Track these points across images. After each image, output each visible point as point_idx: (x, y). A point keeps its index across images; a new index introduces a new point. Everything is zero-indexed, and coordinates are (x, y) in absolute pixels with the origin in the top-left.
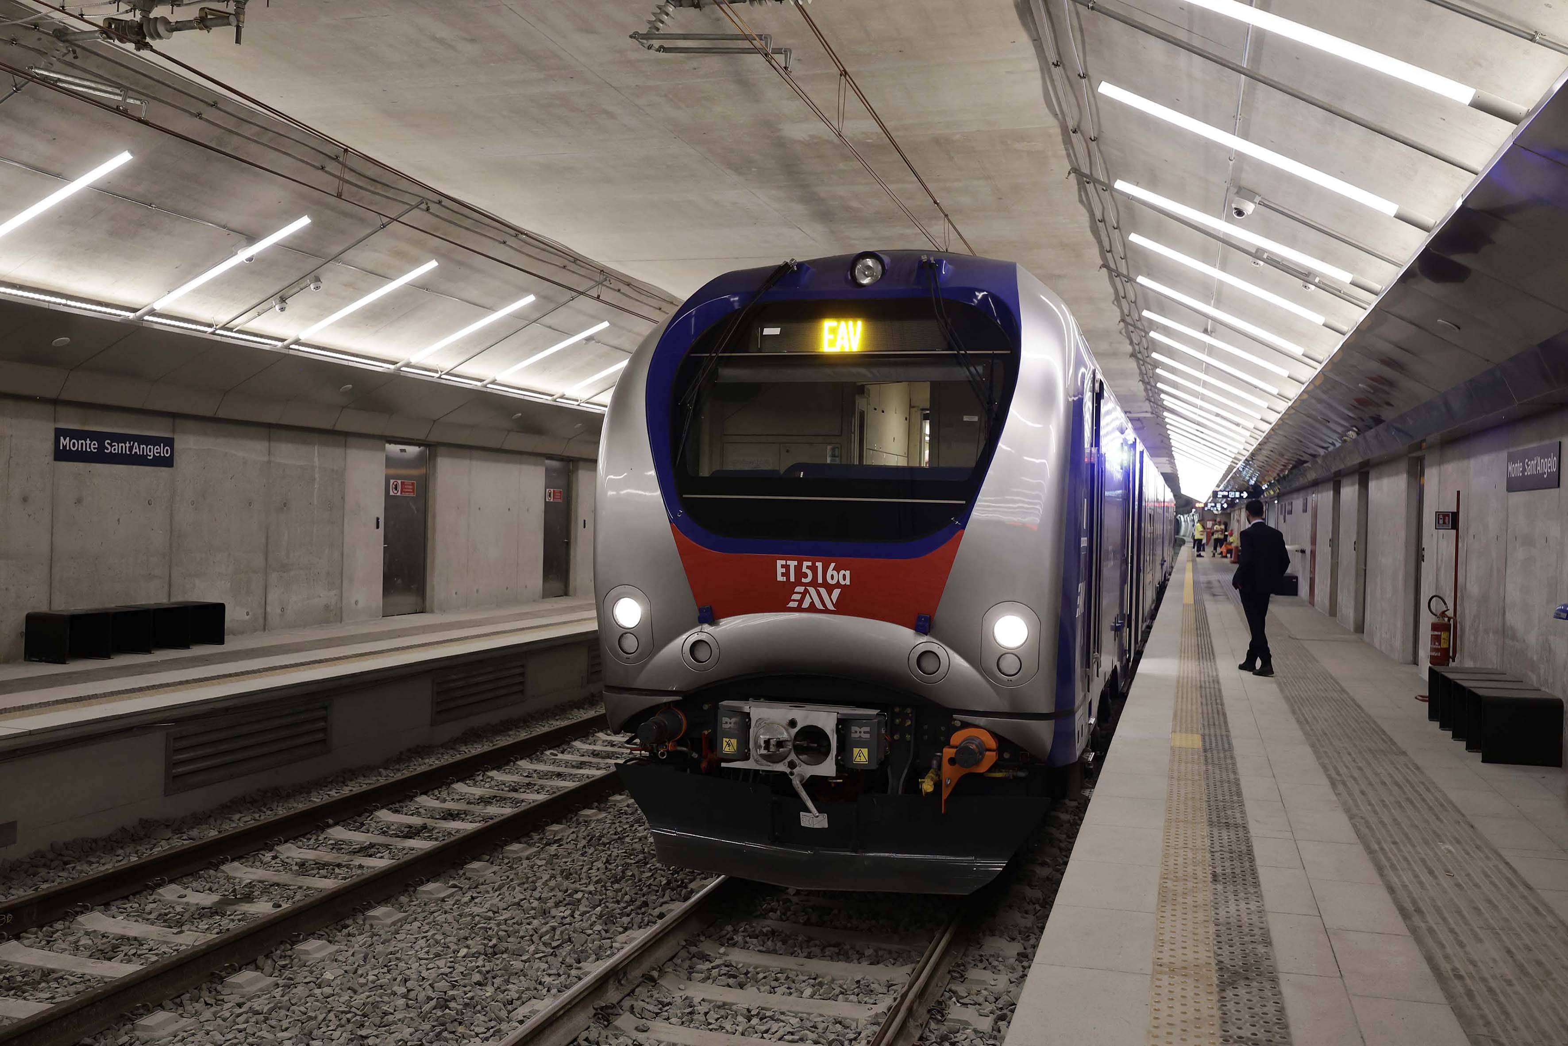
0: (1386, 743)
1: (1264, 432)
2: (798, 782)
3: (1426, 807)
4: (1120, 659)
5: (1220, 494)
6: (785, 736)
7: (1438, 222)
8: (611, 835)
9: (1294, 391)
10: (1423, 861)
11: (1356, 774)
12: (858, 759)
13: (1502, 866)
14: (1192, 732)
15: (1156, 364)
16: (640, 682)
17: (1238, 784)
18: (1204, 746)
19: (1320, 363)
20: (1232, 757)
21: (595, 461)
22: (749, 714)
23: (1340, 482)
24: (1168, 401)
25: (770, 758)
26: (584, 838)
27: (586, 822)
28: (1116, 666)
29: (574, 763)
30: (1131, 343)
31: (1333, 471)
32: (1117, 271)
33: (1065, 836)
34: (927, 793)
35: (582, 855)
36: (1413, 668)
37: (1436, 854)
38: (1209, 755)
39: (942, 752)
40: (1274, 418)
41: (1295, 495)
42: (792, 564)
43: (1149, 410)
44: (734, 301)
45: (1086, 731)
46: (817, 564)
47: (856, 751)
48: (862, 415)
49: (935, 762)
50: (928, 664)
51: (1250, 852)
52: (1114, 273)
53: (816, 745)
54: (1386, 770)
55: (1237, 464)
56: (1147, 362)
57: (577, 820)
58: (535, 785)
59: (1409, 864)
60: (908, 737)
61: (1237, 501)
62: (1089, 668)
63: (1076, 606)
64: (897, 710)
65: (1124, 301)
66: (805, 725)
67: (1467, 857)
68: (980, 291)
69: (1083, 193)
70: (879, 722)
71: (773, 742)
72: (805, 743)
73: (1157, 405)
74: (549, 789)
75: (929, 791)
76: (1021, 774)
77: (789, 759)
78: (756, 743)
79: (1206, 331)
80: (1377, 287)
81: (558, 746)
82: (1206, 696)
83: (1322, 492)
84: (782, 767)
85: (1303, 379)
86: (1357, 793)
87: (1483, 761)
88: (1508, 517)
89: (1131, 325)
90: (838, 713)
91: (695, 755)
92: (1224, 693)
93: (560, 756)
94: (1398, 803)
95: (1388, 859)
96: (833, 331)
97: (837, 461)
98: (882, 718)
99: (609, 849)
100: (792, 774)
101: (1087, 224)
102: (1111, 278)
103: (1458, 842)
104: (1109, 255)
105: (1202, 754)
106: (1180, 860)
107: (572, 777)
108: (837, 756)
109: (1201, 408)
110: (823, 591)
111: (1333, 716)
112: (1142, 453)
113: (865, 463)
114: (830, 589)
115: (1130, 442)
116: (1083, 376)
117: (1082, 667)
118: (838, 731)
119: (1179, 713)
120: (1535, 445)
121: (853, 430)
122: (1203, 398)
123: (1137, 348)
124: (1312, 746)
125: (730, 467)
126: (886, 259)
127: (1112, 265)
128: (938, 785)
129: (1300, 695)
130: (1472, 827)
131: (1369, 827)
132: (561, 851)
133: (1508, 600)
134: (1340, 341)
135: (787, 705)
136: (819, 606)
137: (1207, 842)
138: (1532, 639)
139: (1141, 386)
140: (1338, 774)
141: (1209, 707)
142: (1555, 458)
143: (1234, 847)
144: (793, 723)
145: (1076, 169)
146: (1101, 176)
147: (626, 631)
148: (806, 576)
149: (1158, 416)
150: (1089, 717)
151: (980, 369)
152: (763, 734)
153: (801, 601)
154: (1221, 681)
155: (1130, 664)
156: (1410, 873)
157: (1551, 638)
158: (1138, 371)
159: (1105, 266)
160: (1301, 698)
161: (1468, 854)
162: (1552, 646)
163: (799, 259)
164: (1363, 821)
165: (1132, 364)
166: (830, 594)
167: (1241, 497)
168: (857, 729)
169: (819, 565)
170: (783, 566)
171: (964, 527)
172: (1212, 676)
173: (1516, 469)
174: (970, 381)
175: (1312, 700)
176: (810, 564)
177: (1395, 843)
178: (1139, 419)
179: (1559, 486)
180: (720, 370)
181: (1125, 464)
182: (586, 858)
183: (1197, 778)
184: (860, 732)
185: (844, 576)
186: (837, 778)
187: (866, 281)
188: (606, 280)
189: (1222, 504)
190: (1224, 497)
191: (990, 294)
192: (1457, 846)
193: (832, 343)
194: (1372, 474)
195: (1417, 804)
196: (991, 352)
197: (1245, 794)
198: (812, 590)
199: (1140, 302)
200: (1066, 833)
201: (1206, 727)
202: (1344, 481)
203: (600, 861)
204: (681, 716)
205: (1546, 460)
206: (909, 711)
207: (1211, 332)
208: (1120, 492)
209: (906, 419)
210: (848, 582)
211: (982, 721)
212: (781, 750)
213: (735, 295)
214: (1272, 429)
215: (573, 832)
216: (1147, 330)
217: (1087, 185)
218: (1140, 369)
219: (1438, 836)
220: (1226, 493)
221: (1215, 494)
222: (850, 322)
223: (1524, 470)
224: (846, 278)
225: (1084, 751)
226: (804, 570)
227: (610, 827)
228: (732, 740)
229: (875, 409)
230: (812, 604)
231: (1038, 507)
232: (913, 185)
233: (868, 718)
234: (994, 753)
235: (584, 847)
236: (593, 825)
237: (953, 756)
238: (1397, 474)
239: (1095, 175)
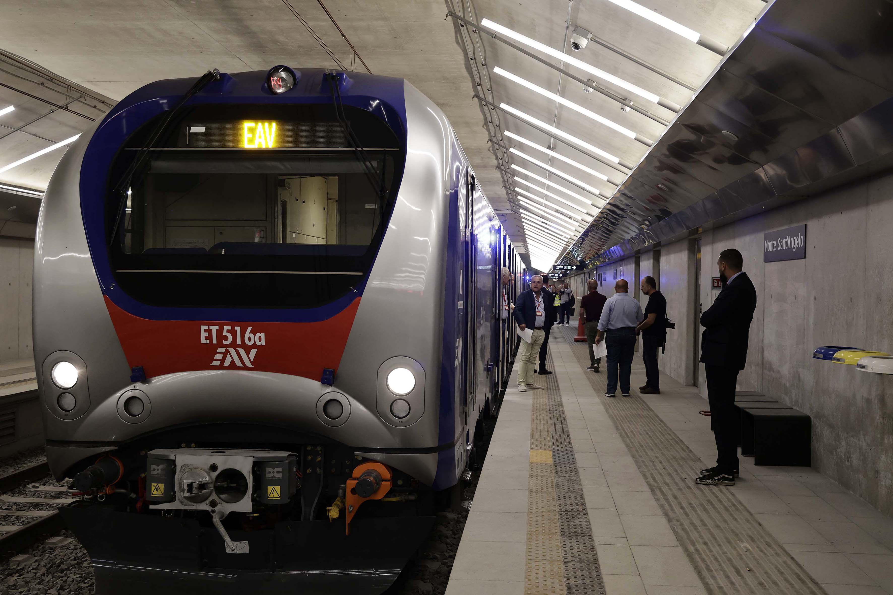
0: (685, 451)
1: (588, 223)
2: (218, 520)
3: (722, 507)
4: (491, 391)
5: (558, 267)
6: (207, 479)
7: (730, 48)
8: (71, 560)
9: (611, 192)
10: (730, 560)
11: (668, 480)
12: (272, 496)
13: (790, 562)
14: (545, 449)
15: (515, 173)
16: (79, 435)
17: (582, 495)
18: (554, 460)
19: (631, 169)
20: (576, 470)
21: (32, 240)
22: (174, 461)
23: (639, 257)
24: (523, 202)
25: (194, 499)
26: (45, 566)
27: (51, 549)
28: (488, 398)
29: (53, 494)
30: (497, 158)
31: (635, 250)
32: (485, 100)
33: (451, 532)
34: (334, 519)
35: (39, 583)
36: (694, 390)
37: (738, 553)
38: (559, 468)
39: (345, 483)
40: (596, 212)
41: (608, 268)
42: (214, 328)
43: (510, 208)
44: (163, 103)
45: (464, 456)
46: (236, 328)
47: (270, 488)
48: (284, 204)
49: (341, 491)
50: (333, 410)
51: (596, 561)
52: (483, 102)
53: (235, 485)
54: (689, 475)
55: (569, 246)
56: (508, 172)
57: (43, 548)
58: (12, 516)
59: (720, 565)
60: (319, 470)
61: (569, 272)
62: (466, 406)
63: (454, 358)
64: (309, 448)
65: (490, 125)
66: (225, 468)
67: (761, 554)
68: (374, 99)
69: (458, 35)
70: (290, 463)
71: (195, 485)
72: (225, 484)
73: (515, 204)
74: (24, 519)
75: (335, 517)
76: (412, 498)
77: (211, 499)
78: (180, 487)
79: (549, 148)
80: (677, 107)
81: (41, 479)
82: (554, 418)
83: (627, 265)
84: (204, 506)
85: (618, 183)
86: (671, 498)
87: (756, 464)
88: (765, 280)
89: (496, 144)
90: (254, 457)
91: (133, 495)
92: (567, 415)
93: (42, 488)
94: (702, 505)
95: (703, 560)
96: (252, 131)
97: (264, 241)
98: (292, 458)
99: (66, 574)
100: (213, 511)
101: (463, 62)
102: (481, 105)
103: (753, 540)
104: (479, 88)
105: (553, 468)
106: (541, 573)
107: (49, 506)
108: (253, 494)
109: (545, 206)
110: (242, 351)
111: (645, 431)
112: (505, 237)
113: (287, 242)
114: (248, 349)
115: (497, 227)
116: (458, 169)
117: (460, 405)
118: (254, 472)
119: (535, 432)
120: (786, 227)
121: (276, 216)
122: (547, 198)
123: (501, 162)
124: (633, 457)
125: (171, 245)
126: (298, 74)
127: (482, 96)
128: (342, 512)
129: (620, 413)
130: (760, 524)
131: (684, 529)
132: (21, 582)
133: (766, 341)
134: (647, 151)
135: (209, 451)
136: (239, 364)
137: (562, 553)
138: (785, 370)
139: (503, 191)
140: (655, 481)
141: (557, 426)
142: (802, 237)
143: (583, 556)
144: (214, 468)
145: (452, 13)
146: (471, 18)
147: (65, 391)
148: (226, 338)
149: (516, 213)
150: (467, 443)
151: (375, 164)
152: (185, 479)
153: (223, 360)
154: (564, 405)
155: (499, 394)
156: (722, 573)
157: (800, 370)
158: (502, 179)
159: (477, 96)
160: (622, 416)
161: (762, 551)
162: (802, 376)
163: (222, 71)
164: (679, 523)
165: (498, 174)
166: (248, 354)
167: (572, 269)
168: (271, 470)
169: (238, 329)
170: (206, 331)
171: (361, 294)
172: (558, 401)
173: (771, 246)
174: (366, 173)
175: (629, 417)
176: (229, 328)
177: (705, 543)
178: (503, 215)
179: (805, 258)
180: (153, 163)
181: (493, 243)
182: (42, 587)
183: (550, 490)
184: (273, 472)
185: (260, 338)
186: (254, 512)
187: (281, 90)
188: (81, 97)
189: (559, 274)
190: (560, 269)
191: (382, 103)
192: (752, 543)
193: (251, 141)
194: (663, 252)
195: (716, 506)
196: (383, 149)
197: (588, 505)
198: (232, 351)
199: (502, 126)
200: (452, 530)
201: (555, 444)
202: (643, 257)
203: (54, 589)
204: (119, 463)
205: (795, 238)
206: (319, 449)
207: (553, 148)
208: (489, 267)
209: (324, 209)
210: (263, 343)
211: (378, 456)
212: (203, 491)
213: (164, 98)
214: (595, 220)
215: (36, 561)
216: (507, 147)
217: (461, 28)
218: (503, 178)
219: (736, 535)
220: (562, 267)
221: (554, 267)
222: (266, 124)
223: (778, 246)
224: (263, 86)
225: (465, 471)
226: (225, 333)
227: (71, 553)
228: (160, 485)
229: (297, 200)
230: (233, 362)
231: (423, 276)
232: (325, 23)
233: (280, 460)
234: (389, 483)
235: (43, 575)
236: (56, 552)
237: (354, 487)
238: (681, 251)
239: (466, 18)
